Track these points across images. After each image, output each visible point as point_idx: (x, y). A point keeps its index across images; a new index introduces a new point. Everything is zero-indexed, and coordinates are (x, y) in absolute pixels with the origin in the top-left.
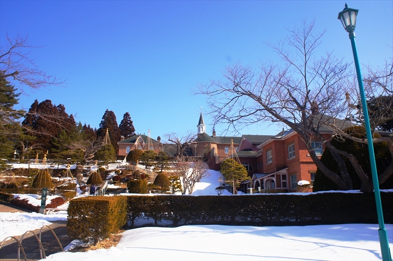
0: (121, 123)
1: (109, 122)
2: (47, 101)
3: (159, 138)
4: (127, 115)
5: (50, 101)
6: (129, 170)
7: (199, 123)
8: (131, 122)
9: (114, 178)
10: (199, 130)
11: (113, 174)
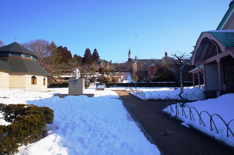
0: (93, 54)
1: (88, 54)
2: (61, 46)
3: (111, 61)
4: (95, 50)
5: (62, 46)
6: (102, 77)
7: (129, 54)
8: (98, 53)
9: (97, 80)
10: (129, 57)
11: (97, 78)
